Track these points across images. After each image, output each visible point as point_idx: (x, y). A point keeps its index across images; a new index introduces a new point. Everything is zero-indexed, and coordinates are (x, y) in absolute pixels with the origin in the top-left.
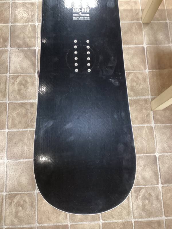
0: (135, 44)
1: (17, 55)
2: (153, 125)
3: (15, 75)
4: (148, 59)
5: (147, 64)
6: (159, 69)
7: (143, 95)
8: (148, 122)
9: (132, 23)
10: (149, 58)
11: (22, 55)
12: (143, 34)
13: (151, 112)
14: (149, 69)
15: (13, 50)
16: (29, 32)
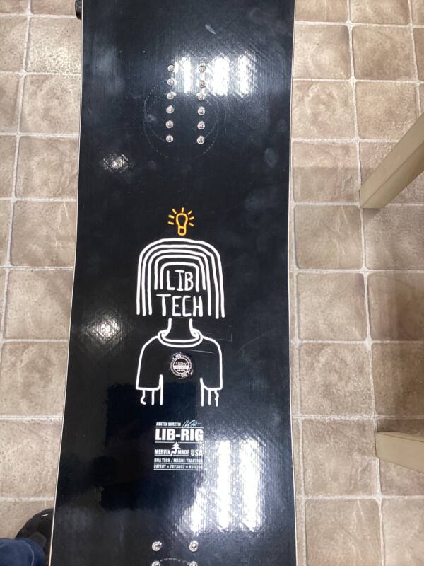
0: (338, 266)
1: (27, 285)
2: (378, 497)
3: (19, 343)
4: (371, 311)
5: (368, 322)
6: (400, 337)
7: (356, 412)
8: (367, 488)
9: (333, 206)
10: (375, 308)
11: (40, 286)
12: (360, 239)
13: (375, 460)
14: (373, 338)
15: (17, 273)
16: (61, 223)
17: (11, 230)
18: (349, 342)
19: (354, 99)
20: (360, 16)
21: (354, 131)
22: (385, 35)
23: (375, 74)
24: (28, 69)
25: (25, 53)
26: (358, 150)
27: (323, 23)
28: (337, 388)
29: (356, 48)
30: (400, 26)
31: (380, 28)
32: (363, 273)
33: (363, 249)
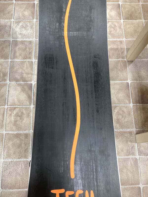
17: (9, 70)
18: (125, 105)
19: (123, 26)
24: (14, 19)
25: (13, 14)
27: (111, 3)
28: (122, 120)
30: (137, 3)
31: (130, 4)
32: (129, 82)
33: (128, 74)
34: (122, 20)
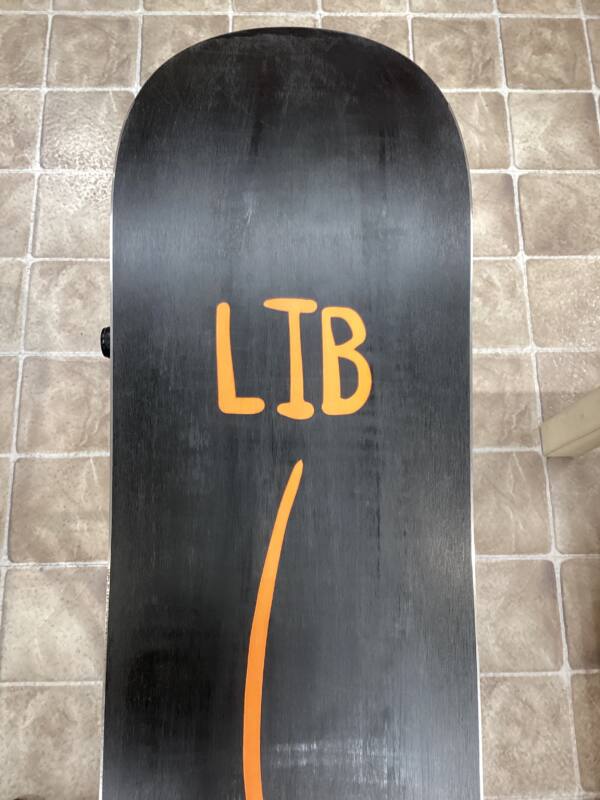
0: (514, 549)
1: (33, 594)
3: (21, 689)
4: (568, 621)
5: (564, 640)
7: (551, 788)
9: (500, 453)
10: (574, 616)
11: (53, 594)
12: (546, 505)
14: (573, 667)
15: (18, 574)
16: (87, 491)
20: (529, 159)
21: (528, 337)
22: (568, 186)
23: (556, 246)
26: (534, 364)
29: (525, 207)
34: (521, 253)
